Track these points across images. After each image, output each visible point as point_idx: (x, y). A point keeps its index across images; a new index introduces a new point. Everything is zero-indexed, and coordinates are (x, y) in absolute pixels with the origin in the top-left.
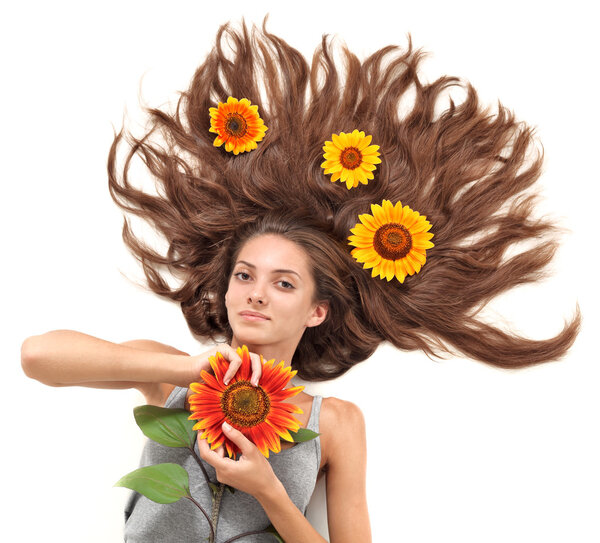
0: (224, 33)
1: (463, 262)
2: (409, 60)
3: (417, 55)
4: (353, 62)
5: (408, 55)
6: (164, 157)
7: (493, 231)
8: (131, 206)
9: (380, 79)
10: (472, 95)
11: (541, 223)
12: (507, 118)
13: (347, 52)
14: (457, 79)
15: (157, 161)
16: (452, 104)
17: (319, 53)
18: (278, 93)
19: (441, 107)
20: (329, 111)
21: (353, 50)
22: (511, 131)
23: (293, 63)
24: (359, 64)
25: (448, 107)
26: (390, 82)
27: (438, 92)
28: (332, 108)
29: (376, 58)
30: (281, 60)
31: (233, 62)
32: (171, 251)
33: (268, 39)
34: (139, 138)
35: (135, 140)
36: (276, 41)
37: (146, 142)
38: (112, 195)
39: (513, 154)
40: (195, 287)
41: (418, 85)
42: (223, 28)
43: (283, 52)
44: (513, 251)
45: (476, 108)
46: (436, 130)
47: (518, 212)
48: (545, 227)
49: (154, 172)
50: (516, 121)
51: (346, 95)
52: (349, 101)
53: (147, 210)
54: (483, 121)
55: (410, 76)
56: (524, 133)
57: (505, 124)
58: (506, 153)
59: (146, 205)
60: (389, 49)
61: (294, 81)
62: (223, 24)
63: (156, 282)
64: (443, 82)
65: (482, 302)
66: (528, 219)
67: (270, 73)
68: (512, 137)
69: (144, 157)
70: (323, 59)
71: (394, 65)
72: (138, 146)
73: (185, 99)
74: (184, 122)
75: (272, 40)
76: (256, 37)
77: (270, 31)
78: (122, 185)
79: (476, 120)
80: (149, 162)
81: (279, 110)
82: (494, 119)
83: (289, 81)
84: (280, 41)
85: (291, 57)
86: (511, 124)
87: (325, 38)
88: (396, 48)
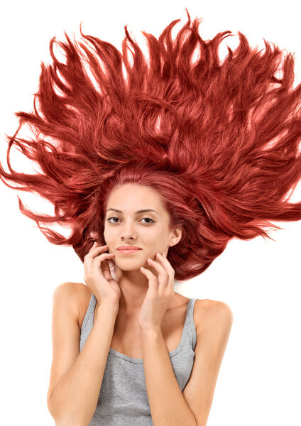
0: (54, 44)
2: (191, 26)
3: (195, 22)
4: (151, 39)
5: (189, 23)
6: (33, 144)
7: (285, 133)
8: (20, 186)
9: (174, 47)
10: (243, 39)
12: (273, 49)
13: (145, 34)
14: (229, 32)
15: (29, 149)
16: (229, 49)
17: (125, 40)
18: (103, 76)
19: (222, 55)
20: (143, 79)
21: (149, 32)
22: (278, 56)
23: (108, 52)
24: (155, 39)
25: (227, 53)
26: (182, 46)
27: (218, 44)
28: (145, 76)
29: (167, 32)
30: (99, 52)
31: (66, 64)
32: (57, 210)
33: (86, 40)
34: (12, 136)
35: (9, 138)
36: (91, 39)
37: (17, 136)
38: (4, 182)
39: (285, 76)
40: (82, 231)
41: (202, 42)
42: (52, 42)
43: (99, 46)
45: (248, 48)
46: (224, 72)
49: (30, 157)
51: (152, 65)
52: (156, 68)
53: (32, 186)
54: (256, 55)
55: (195, 38)
56: (288, 58)
57: (272, 54)
58: (279, 75)
59: (31, 182)
60: (174, 23)
61: (112, 65)
62: (52, 38)
64: (219, 37)
65: (291, 190)
67: (94, 63)
68: (280, 62)
69: (20, 148)
70: (129, 43)
71: (181, 33)
72: (12, 141)
73: (37, 99)
74: (41, 115)
75: (89, 40)
76: (77, 40)
77: (85, 34)
78: (9, 172)
79: (250, 56)
80: (24, 151)
81: (107, 89)
82: (263, 52)
83: (108, 66)
84: (95, 39)
85: (105, 48)
86: (277, 52)
87: (126, 28)
88: (179, 20)
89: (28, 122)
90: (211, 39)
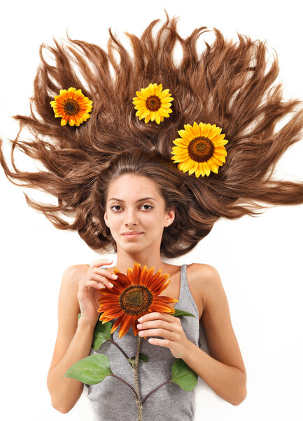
0: (43, 49)
1: (251, 144)
2: (169, 26)
3: (173, 21)
4: (134, 40)
5: (168, 23)
6: (34, 145)
7: (261, 118)
8: (25, 183)
9: (155, 45)
10: (219, 34)
11: (292, 101)
12: (246, 41)
13: (128, 35)
14: (205, 28)
15: (31, 149)
16: (207, 44)
17: (109, 42)
18: (92, 76)
19: (200, 49)
21: (131, 33)
22: (251, 49)
23: (95, 53)
24: (138, 39)
25: (206, 47)
26: (162, 45)
27: (195, 40)
29: (148, 32)
30: (87, 54)
31: (55, 66)
32: (60, 201)
33: (73, 44)
34: (14, 139)
35: (12, 141)
36: (78, 43)
37: (19, 140)
38: (10, 180)
39: (258, 63)
40: (86, 216)
41: (181, 40)
42: (41, 47)
43: (86, 49)
44: (279, 126)
45: (224, 42)
46: (202, 65)
47: (273, 99)
48: (295, 103)
49: (33, 157)
50: (252, 41)
51: (136, 63)
52: (140, 66)
53: (35, 182)
54: (231, 49)
55: (174, 36)
56: (260, 46)
57: (246, 46)
58: (253, 64)
59: (35, 179)
60: (154, 23)
61: (99, 65)
62: (41, 44)
63: (58, 222)
64: (196, 33)
65: (271, 168)
66: (282, 101)
67: (82, 65)
68: (253, 52)
69: (22, 149)
70: (114, 44)
71: (161, 32)
72: (14, 144)
73: (33, 103)
74: (39, 118)
75: (76, 43)
76: (65, 45)
77: (73, 39)
78: (14, 172)
79: (226, 50)
80: (27, 152)
81: (97, 87)
82: (238, 45)
83: (96, 66)
84: (81, 42)
85: (92, 49)
86: (250, 44)
87: (110, 30)
88: (158, 20)
89: (28, 125)
90: (189, 36)
